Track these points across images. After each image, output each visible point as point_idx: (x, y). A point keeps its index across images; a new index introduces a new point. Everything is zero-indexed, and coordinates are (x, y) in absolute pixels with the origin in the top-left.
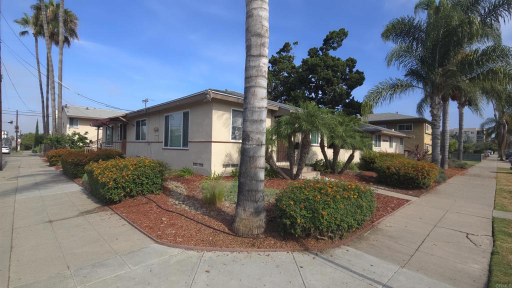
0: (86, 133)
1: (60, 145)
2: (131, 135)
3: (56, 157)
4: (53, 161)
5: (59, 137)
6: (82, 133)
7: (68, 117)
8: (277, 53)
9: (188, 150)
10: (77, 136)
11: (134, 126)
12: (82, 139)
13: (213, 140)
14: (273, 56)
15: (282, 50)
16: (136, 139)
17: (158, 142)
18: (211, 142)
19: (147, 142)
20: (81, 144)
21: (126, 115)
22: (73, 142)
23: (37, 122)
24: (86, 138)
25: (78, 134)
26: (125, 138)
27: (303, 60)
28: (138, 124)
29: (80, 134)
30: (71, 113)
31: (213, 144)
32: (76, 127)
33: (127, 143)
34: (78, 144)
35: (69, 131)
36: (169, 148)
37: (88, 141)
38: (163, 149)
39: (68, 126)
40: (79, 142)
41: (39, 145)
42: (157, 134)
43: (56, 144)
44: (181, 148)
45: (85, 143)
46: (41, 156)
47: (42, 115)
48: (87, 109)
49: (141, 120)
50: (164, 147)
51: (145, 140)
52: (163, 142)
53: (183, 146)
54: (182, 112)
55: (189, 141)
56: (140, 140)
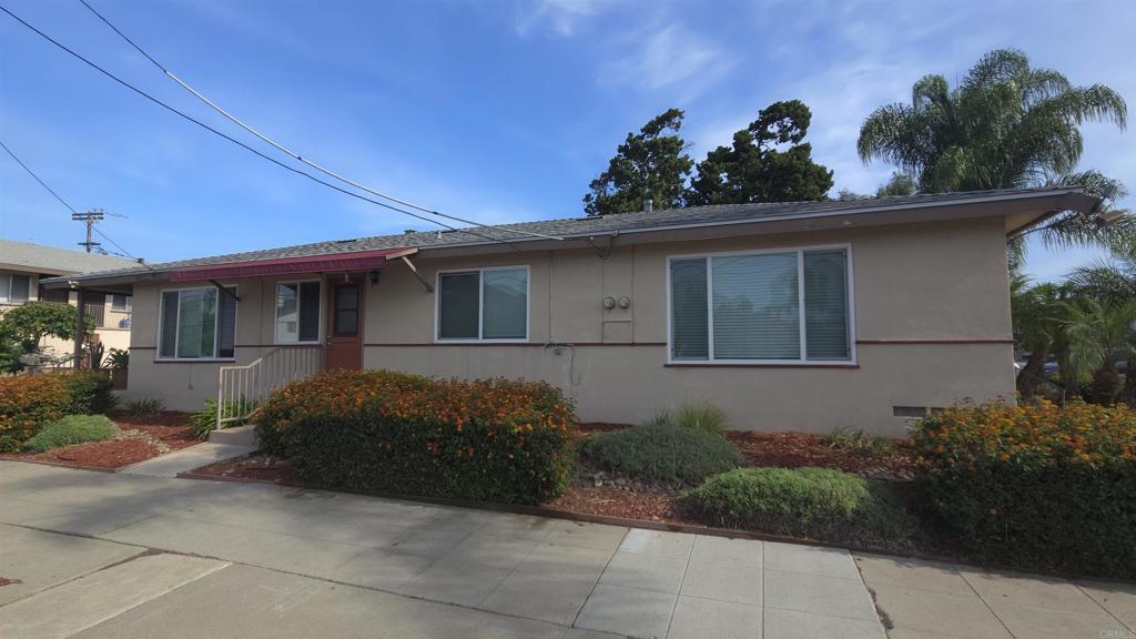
9: (857, 367)
11: (431, 290)
16: (443, 334)
17: (633, 344)
18: (1011, 342)
26: (345, 330)
33: (367, 351)
36: (713, 361)
38: (666, 366)
42: (619, 316)
44: (803, 361)
49: (481, 270)
50: (673, 359)
51: (525, 337)
52: (665, 344)
53: (810, 355)
54: (800, 251)
55: (853, 340)
56: (476, 336)
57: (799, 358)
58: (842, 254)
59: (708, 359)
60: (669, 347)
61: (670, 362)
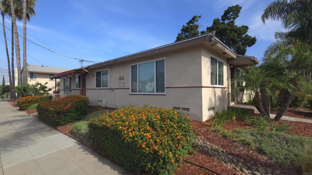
0: (47, 83)
1: (27, 93)
2: (91, 83)
3: (26, 103)
4: (24, 106)
5: (26, 87)
6: (43, 84)
7: (29, 72)
8: (187, 24)
9: (165, 95)
10: (39, 86)
11: (94, 76)
12: (43, 88)
13: (203, 85)
14: (183, 26)
15: (191, 22)
16: (97, 87)
17: (124, 89)
18: (202, 87)
19: (111, 89)
20: (42, 92)
21: (89, 67)
22: (36, 90)
23: (4, 77)
24: (46, 87)
25: (40, 84)
26: (84, 86)
27: (207, 28)
28: (99, 74)
29: (42, 84)
30: (31, 69)
31: (203, 89)
32: (35, 79)
33: (87, 90)
34: (40, 91)
35: (31, 82)
36: (138, 93)
37: (47, 89)
38: (130, 94)
39: (29, 79)
40: (40, 90)
41: (6, 93)
42: (122, 81)
43: (23, 92)
44: (155, 93)
45: (46, 91)
46: (8, 101)
47: (8, 71)
48: (42, 66)
49: (102, 70)
50: (131, 92)
51: (108, 87)
52: (129, 88)
53: (157, 91)
54: (155, 61)
55: (165, 87)
56: (101, 87)
57: (154, 92)
58: (163, 61)
59: (137, 93)
60: (130, 89)
61: (130, 93)
